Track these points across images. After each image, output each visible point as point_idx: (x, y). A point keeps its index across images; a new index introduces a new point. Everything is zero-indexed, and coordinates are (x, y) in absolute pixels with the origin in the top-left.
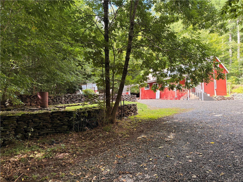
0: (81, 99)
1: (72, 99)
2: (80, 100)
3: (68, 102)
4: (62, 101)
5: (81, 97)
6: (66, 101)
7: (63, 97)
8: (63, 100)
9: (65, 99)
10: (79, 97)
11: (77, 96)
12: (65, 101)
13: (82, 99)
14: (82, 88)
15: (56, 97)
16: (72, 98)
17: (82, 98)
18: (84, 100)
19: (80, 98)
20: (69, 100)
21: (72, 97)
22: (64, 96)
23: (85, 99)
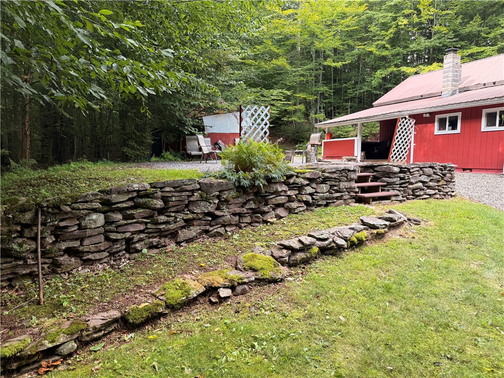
0: (218, 208)
1: (162, 218)
2: (215, 217)
3: (129, 241)
4: (86, 242)
5: (218, 197)
6: (119, 236)
7: (95, 210)
8: (89, 232)
9: (108, 222)
10: (207, 200)
11: (193, 191)
12: (107, 239)
13: (225, 214)
14: (203, 127)
15: (28, 216)
16: (161, 211)
17: (223, 202)
18: (234, 214)
19: (211, 208)
20: (142, 227)
21: (159, 204)
22: (97, 205)
23: (238, 210)
